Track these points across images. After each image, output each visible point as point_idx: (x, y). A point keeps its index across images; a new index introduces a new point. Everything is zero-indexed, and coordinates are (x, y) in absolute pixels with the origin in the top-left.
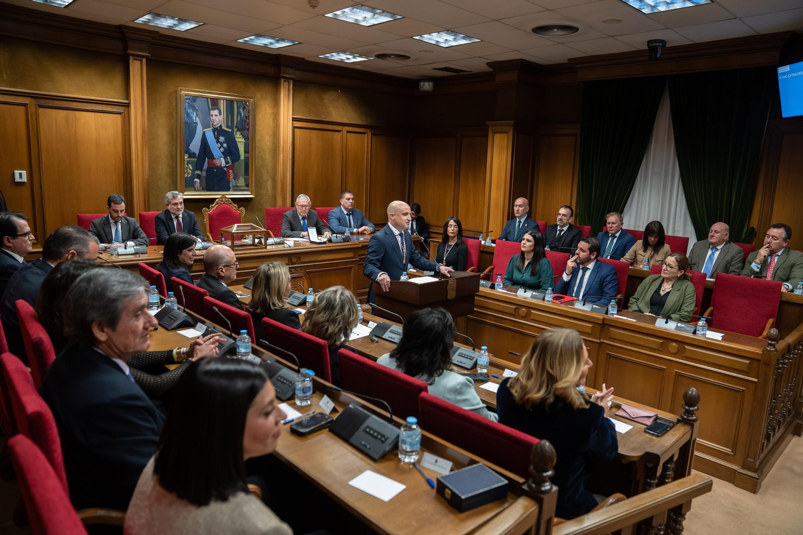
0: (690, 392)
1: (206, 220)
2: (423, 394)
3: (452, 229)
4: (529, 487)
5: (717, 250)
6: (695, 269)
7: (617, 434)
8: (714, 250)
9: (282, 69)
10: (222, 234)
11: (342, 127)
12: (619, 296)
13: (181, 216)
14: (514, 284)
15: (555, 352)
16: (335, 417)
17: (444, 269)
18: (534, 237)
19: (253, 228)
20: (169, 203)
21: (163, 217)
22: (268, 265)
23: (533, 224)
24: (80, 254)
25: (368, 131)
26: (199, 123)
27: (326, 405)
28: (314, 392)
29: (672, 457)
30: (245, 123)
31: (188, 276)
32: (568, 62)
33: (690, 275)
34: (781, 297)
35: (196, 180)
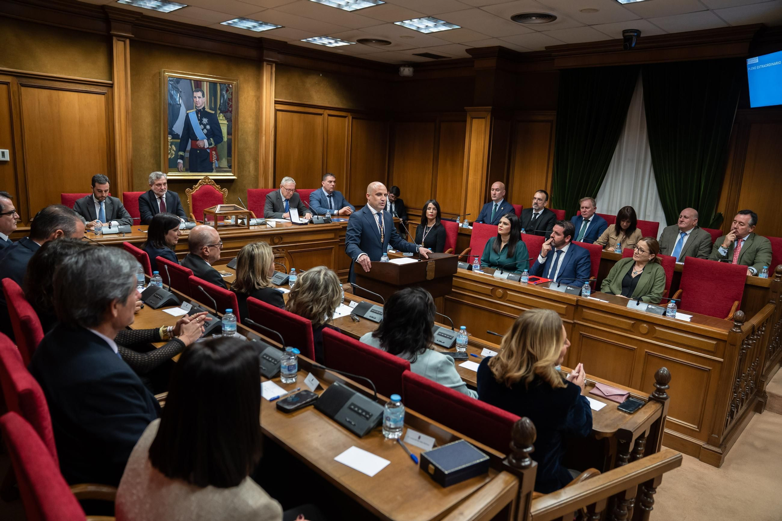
0: (661, 372)
1: (189, 201)
2: (406, 372)
3: (431, 212)
4: (510, 462)
5: (687, 234)
6: (664, 253)
7: (592, 411)
8: (683, 235)
9: (265, 52)
10: (205, 214)
11: (323, 110)
12: (592, 279)
13: (164, 196)
14: (490, 266)
15: (536, 332)
16: (320, 394)
17: (423, 250)
18: (511, 220)
19: (236, 209)
20: (152, 184)
21: (147, 197)
22: (252, 246)
23: (509, 208)
24: (66, 233)
25: (349, 114)
26: (183, 105)
27: (310, 382)
28: (299, 370)
29: (644, 433)
30: (228, 105)
31: (172, 255)
32: (545, 50)
33: (661, 258)
34: (746, 280)
35: (179, 161)
